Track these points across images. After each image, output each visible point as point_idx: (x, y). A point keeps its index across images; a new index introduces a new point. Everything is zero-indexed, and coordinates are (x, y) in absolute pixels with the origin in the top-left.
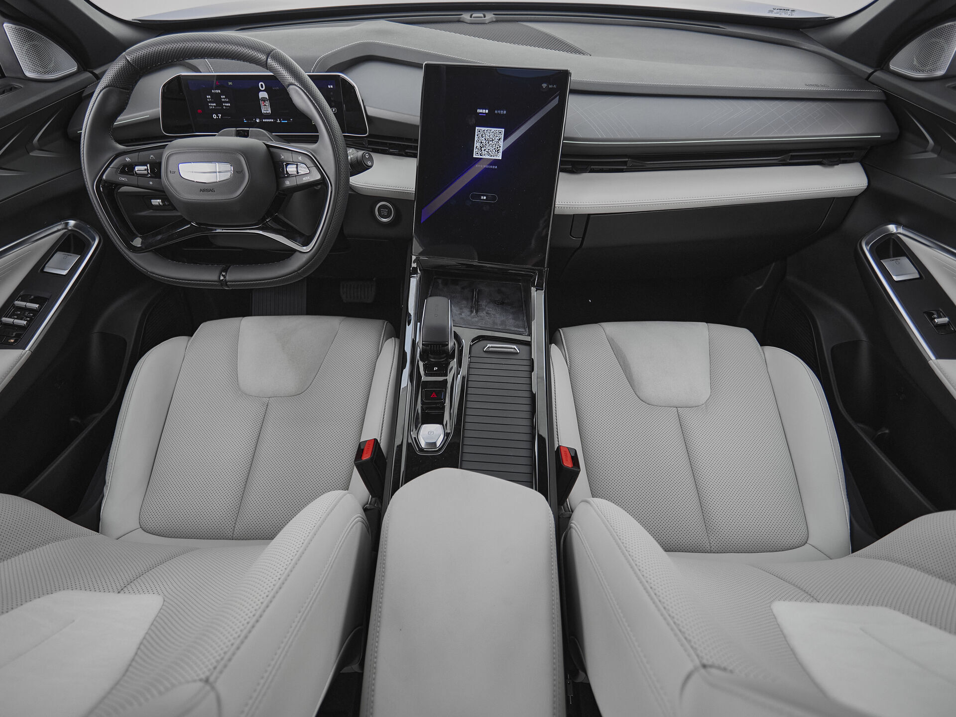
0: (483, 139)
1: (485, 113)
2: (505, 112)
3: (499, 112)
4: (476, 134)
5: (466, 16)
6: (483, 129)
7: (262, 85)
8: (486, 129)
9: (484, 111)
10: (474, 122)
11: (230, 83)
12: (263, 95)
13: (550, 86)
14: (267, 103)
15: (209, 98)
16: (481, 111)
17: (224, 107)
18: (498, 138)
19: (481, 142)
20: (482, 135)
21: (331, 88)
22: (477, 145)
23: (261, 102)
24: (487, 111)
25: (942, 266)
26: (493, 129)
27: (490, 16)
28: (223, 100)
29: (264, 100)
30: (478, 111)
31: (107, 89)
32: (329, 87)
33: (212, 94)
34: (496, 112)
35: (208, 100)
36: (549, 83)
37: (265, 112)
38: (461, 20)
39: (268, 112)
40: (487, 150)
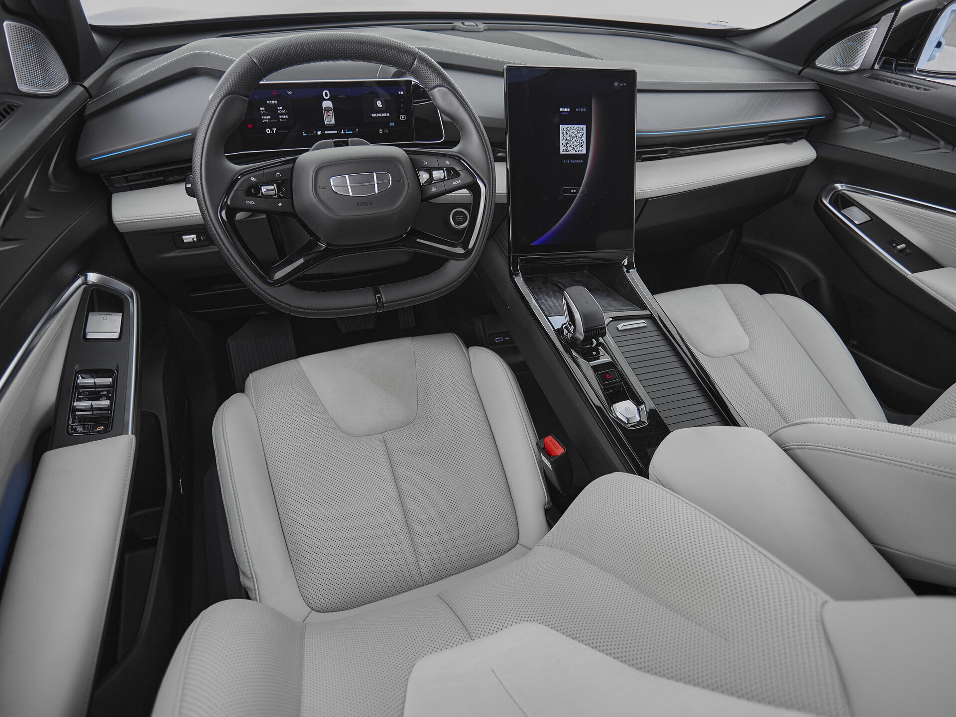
0: (568, 135)
1: (567, 112)
2: (585, 110)
3: (579, 109)
4: (561, 132)
5: (458, 24)
6: (566, 126)
7: (326, 94)
8: (569, 126)
9: (566, 109)
10: (559, 120)
11: (290, 93)
12: (327, 104)
13: (621, 85)
14: (331, 113)
15: (263, 110)
16: (563, 110)
17: (281, 120)
18: (580, 134)
19: (566, 139)
20: (566, 132)
21: (401, 94)
22: (563, 142)
23: (325, 113)
24: (569, 110)
25: (885, 209)
26: (576, 126)
27: (481, 25)
28: (280, 112)
29: (328, 109)
30: (561, 110)
31: (229, 96)
32: (399, 93)
33: (266, 106)
34: (577, 110)
35: (262, 112)
36: (620, 82)
37: (328, 123)
38: (456, 28)
39: (331, 123)
40: (572, 146)
